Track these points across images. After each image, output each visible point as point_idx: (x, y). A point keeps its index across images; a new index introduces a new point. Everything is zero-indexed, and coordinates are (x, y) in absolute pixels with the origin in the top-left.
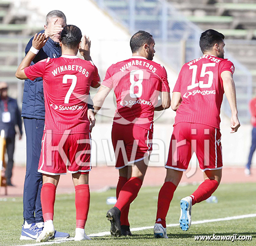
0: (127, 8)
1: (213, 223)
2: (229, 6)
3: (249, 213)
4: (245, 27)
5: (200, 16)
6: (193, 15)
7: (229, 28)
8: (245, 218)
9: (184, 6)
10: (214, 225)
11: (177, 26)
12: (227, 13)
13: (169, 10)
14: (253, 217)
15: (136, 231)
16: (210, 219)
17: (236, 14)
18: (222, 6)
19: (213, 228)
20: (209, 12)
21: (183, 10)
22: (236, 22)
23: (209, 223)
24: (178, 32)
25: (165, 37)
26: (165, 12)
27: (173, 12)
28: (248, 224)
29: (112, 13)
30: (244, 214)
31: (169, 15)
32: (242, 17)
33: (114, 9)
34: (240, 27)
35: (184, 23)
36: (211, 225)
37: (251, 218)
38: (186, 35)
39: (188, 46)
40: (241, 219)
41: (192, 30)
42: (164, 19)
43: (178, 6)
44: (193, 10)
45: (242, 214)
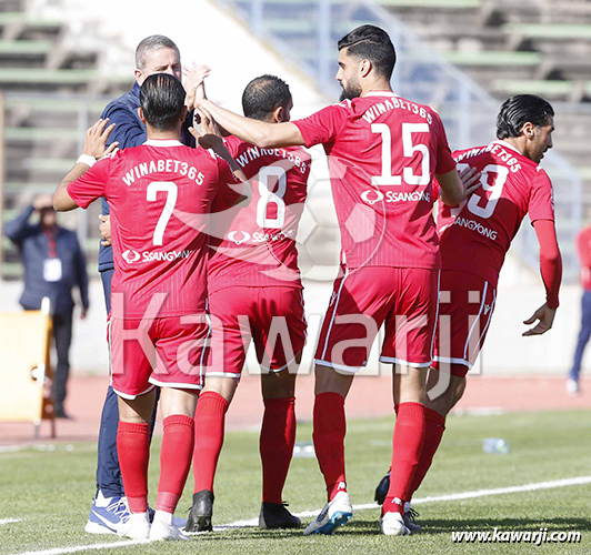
0: (312, 35)
1: (498, 496)
2: (532, 31)
3: (575, 476)
4: (568, 75)
5: (471, 52)
6: (455, 49)
7: (531, 78)
8: (566, 486)
9: (436, 29)
10: (500, 501)
11: (422, 73)
12: (527, 46)
13: (402, 39)
14: (585, 484)
16: (491, 489)
17: (547, 48)
18: (516, 31)
19: (499, 507)
20: (489, 43)
21: (432, 39)
22: (548, 64)
23: (489, 496)
24: (424, 86)
27: (412, 43)
28: (573, 498)
29: (281, 46)
30: (566, 478)
32: (560, 54)
33: (285, 36)
34: (555, 75)
35: (436, 67)
36: (494, 501)
38: (439, 92)
39: (445, 116)
40: (557, 489)
41: (453, 81)
43: (422, 30)
44: (455, 39)
45: (560, 478)
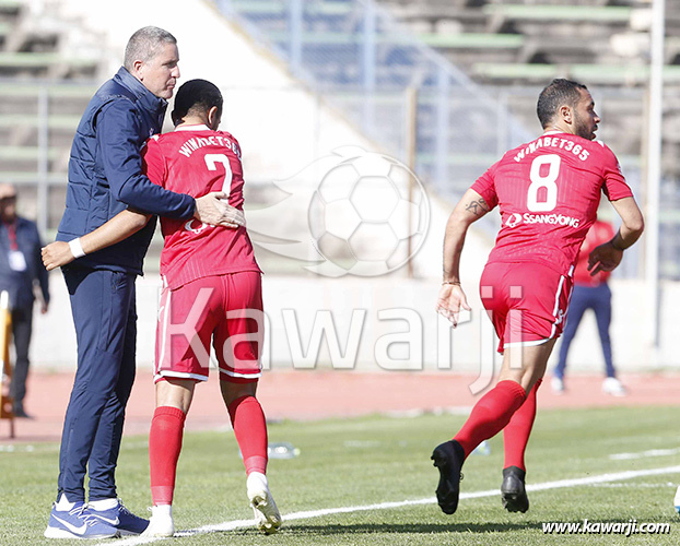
0: (284, 16)
1: (479, 499)
2: (515, 12)
3: (561, 479)
4: (552, 58)
5: (450, 34)
6: (434, 31)
7: (514, 62)
8: (551, 489)
9: (413, 11)
10: (482, 505)
11: (399, 56)
12: (509, 27)
13: (378, 20)
14: (571, 487)
15: (306, 520)
16: (473, 492)
17: (530, 29)
18: (498, 12)
19: (481, 511)
20: (469, 24)
21: (410, 20)
22: (531, 47)
23: (470, 499)
24: (400, 70)
25: (370, 83)
26: (369, 25)
27: (389, 25)
28: (559, 502)
29: (251, 27)
30: (551, 481)
31: (378, 31)
32: (542, 36)
33: (255, 18)
34: (539, 58)
35: (413, 50)
36: (475, 505)
37: (565, 488)
38: (417, 76)
39: (423, 101)
40: (542, 492)
41: (431, 64)
42: (369, 39)
43: (400, 12)
44: (433, 21)
45: (545, 481)
